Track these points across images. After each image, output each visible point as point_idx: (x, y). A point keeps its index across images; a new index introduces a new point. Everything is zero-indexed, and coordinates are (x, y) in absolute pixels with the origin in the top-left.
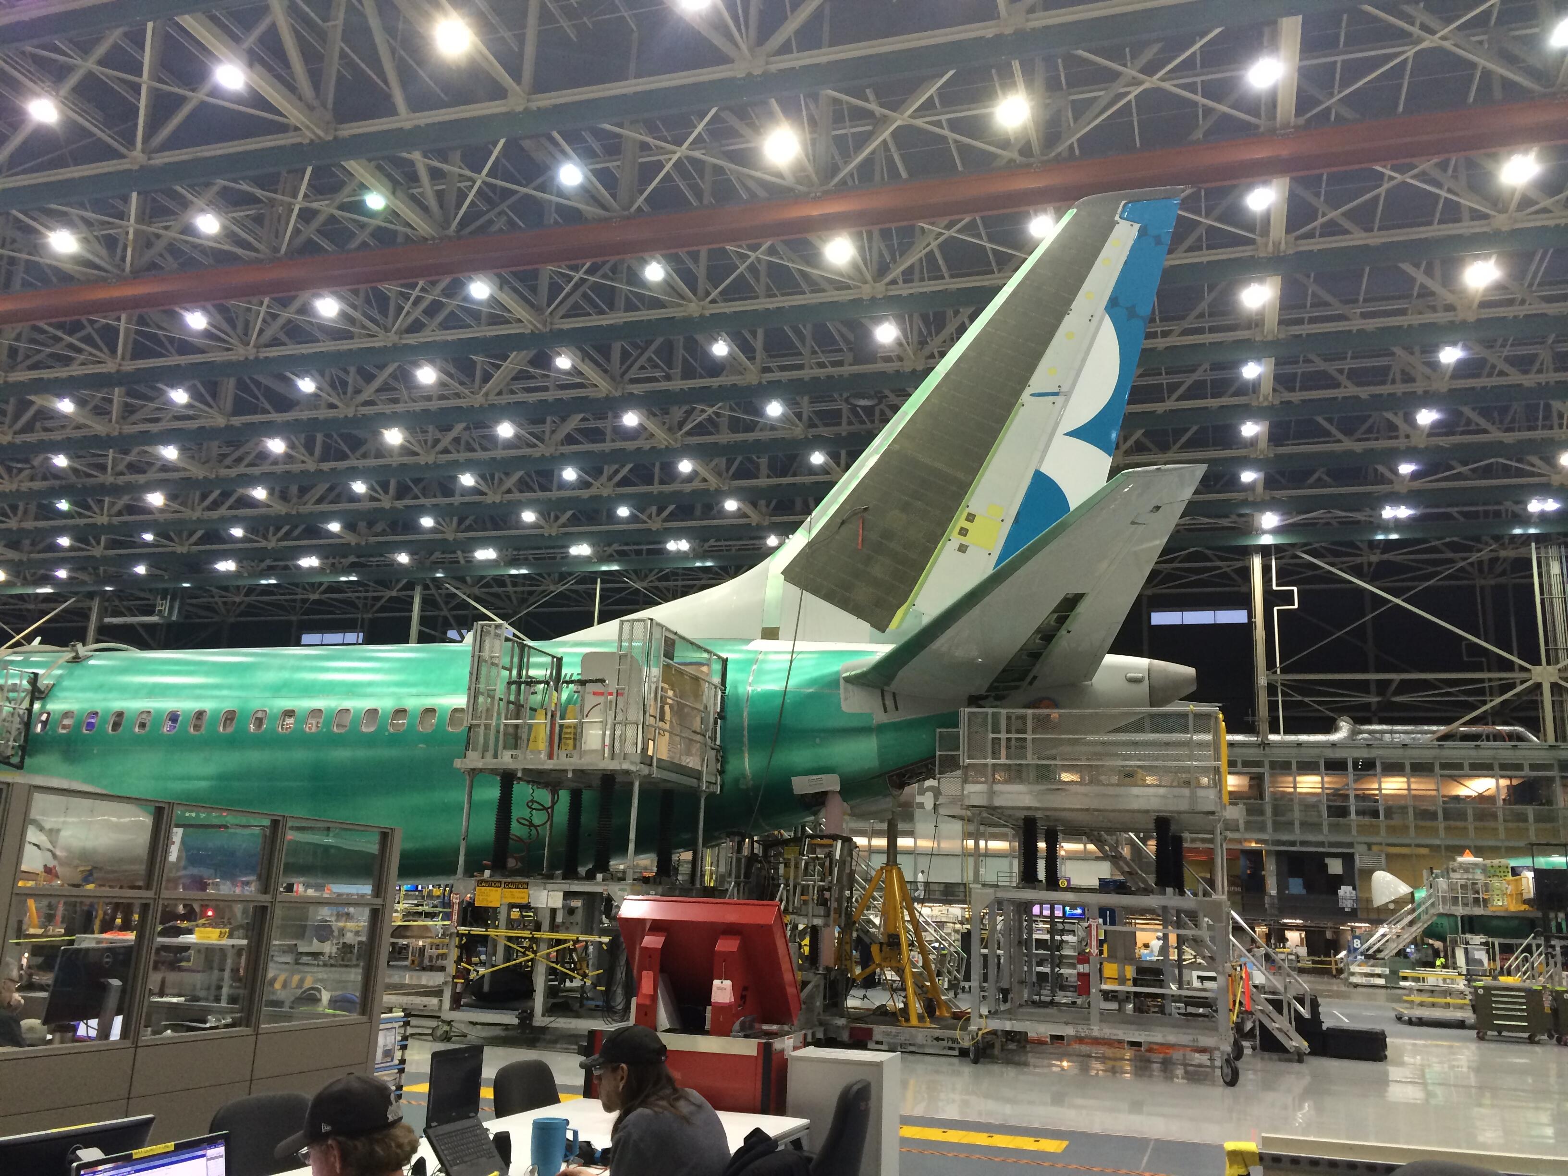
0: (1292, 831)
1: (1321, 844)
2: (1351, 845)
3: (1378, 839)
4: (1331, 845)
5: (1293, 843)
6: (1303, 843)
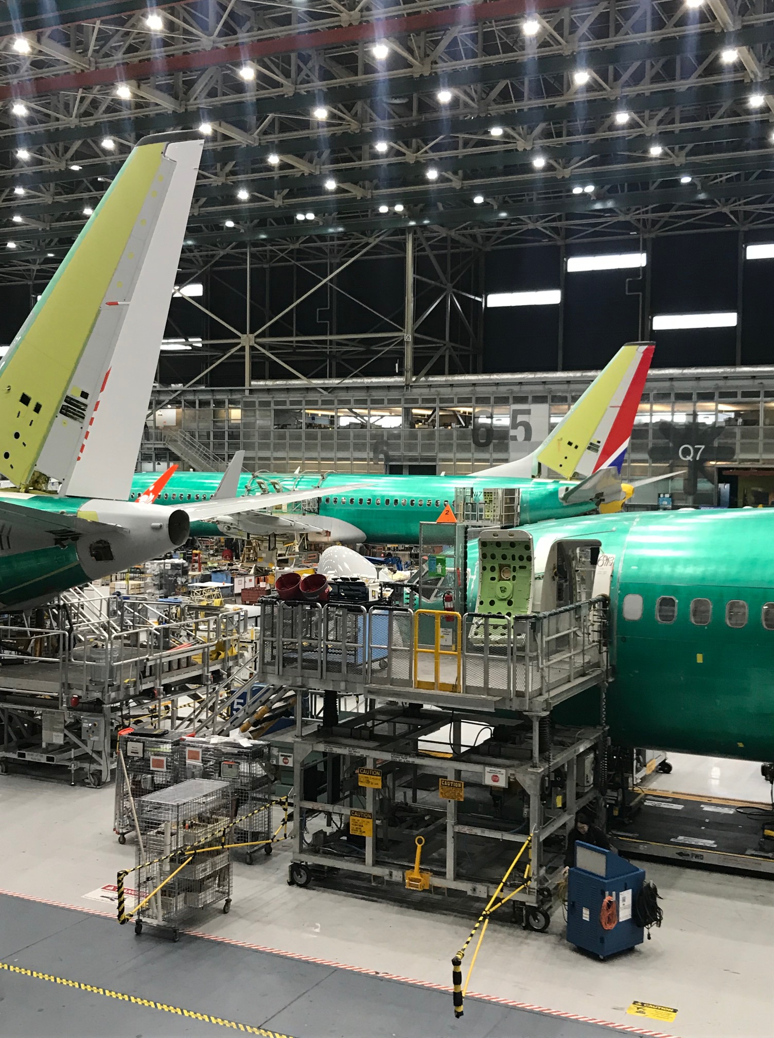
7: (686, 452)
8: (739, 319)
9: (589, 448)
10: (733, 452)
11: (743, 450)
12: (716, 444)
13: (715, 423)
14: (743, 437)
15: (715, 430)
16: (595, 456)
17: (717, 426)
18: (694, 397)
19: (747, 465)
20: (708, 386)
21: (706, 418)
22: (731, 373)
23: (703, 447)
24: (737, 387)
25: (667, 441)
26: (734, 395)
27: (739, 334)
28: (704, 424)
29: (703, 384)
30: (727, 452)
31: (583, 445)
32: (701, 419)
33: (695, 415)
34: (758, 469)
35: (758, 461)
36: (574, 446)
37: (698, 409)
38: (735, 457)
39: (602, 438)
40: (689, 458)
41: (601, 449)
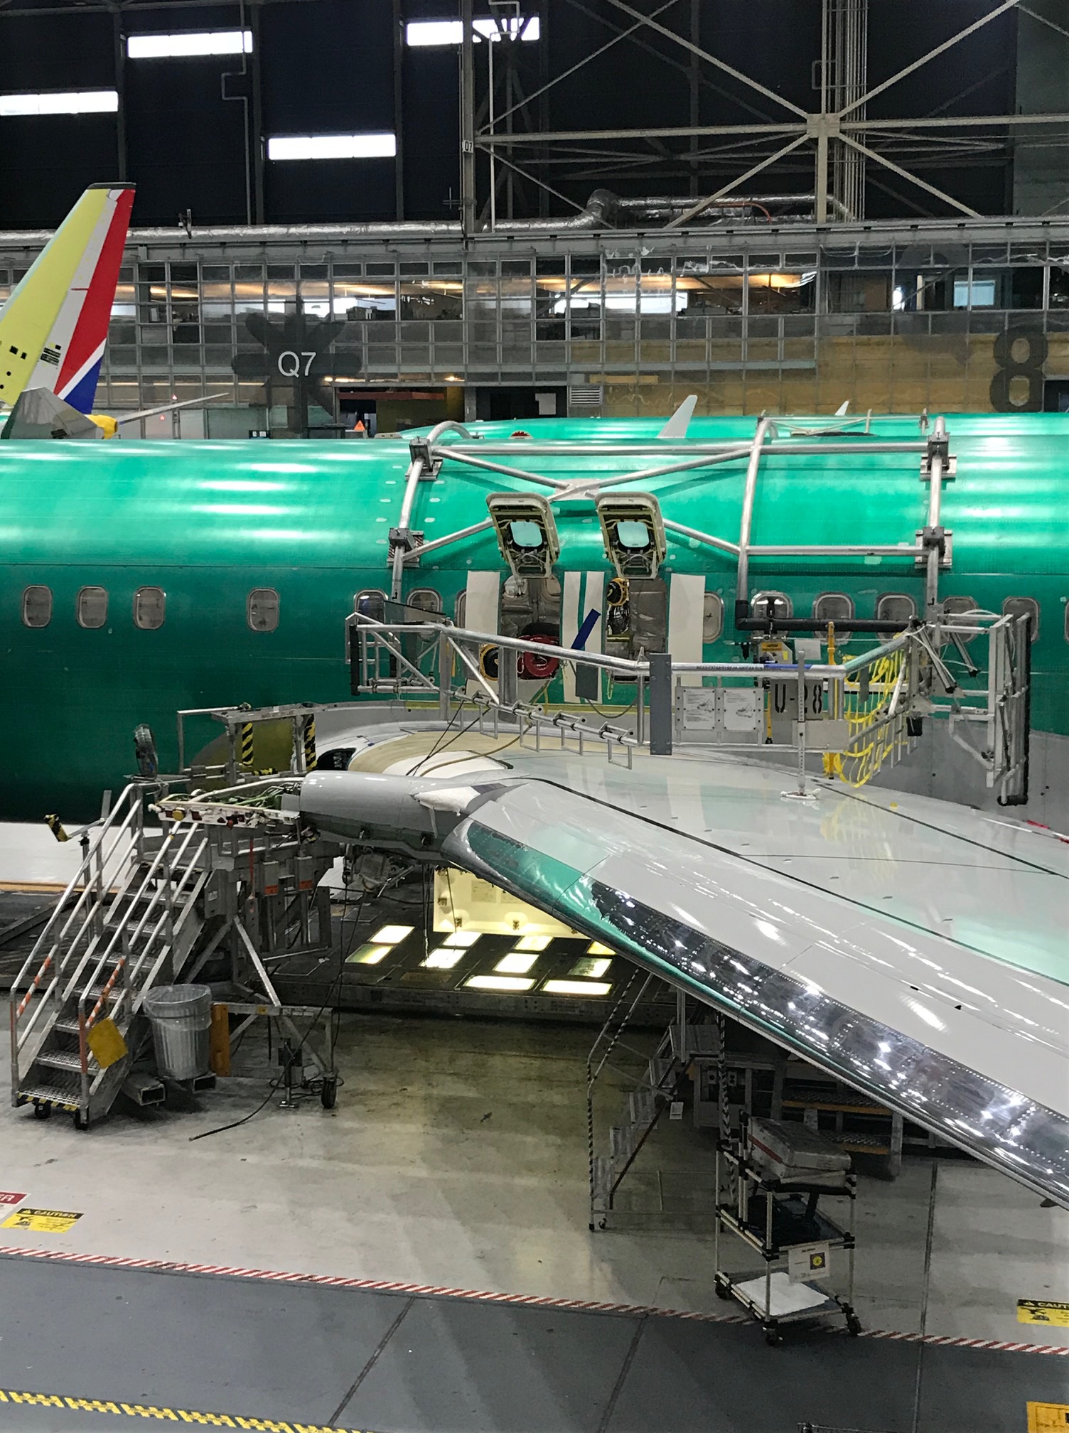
0: (492, 360)
1: (527, 376)
2: (563, 376)
3: (598, 367)
4: (541, 376)
5: (492, 376)
6: (506, 376)
7: (288, 363)
8: (400, 145)
9: (43, 358)
10: (358, 364)
11: (373, 360)
12: (332, 350)
13: (329, 316)
14: (372, 337)
15: (331, 325)
16: (54, 371)
17: (333, 320)
18: (297, 273)
19: (380, 382)
20: (317, 255)
21: (316, 309)
22: (361, 234)
23: (314, 354)
24: (358, 257)
25: (260, 345)
26: (389, 269)
27: (399, 168)
28: (314, 317)
29: (311, 251)
30: (349, 363)
31: (34, 352)
32: (308, 309)
33: (299, 302)
34: (399, 389)
35: (395, 376)
36: (19, 353)
37: (303, 293)
38: (362, 370)
39: (63, 339)
40: (294, 373)
41: (62, 359)
